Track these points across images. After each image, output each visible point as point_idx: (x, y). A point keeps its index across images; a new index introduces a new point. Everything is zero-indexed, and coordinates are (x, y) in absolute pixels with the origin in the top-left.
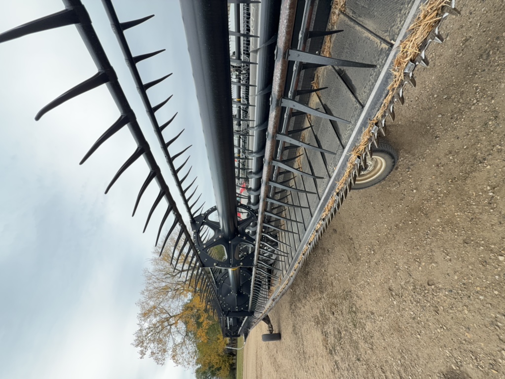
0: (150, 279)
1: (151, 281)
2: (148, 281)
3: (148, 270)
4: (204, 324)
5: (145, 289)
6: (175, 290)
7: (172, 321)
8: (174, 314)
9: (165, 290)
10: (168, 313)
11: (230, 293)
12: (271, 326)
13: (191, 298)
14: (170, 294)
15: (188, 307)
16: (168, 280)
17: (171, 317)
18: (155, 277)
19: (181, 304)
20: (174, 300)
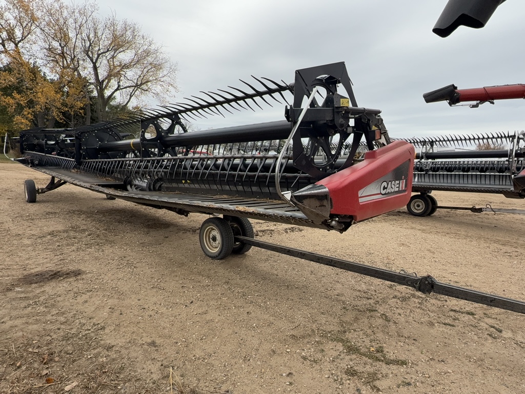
0: (80, 13)
1: (77, 14)
2: (77, 11)
3: (96, 11)
4: (9, 100)
5: (64, 4)
6: (63, 53)
7: (10, 46)
8: (21, 50)
9: (63, 37)
10: (22, 40)
11: (99, 141)
12: (44, 191)
13: (48, 78)
14: (56, 44)
15: (34, 74)
16: (79, 44)
17: (16, 45)
18: (84, 22)
19: (39, 62)
20: (45, 50)
